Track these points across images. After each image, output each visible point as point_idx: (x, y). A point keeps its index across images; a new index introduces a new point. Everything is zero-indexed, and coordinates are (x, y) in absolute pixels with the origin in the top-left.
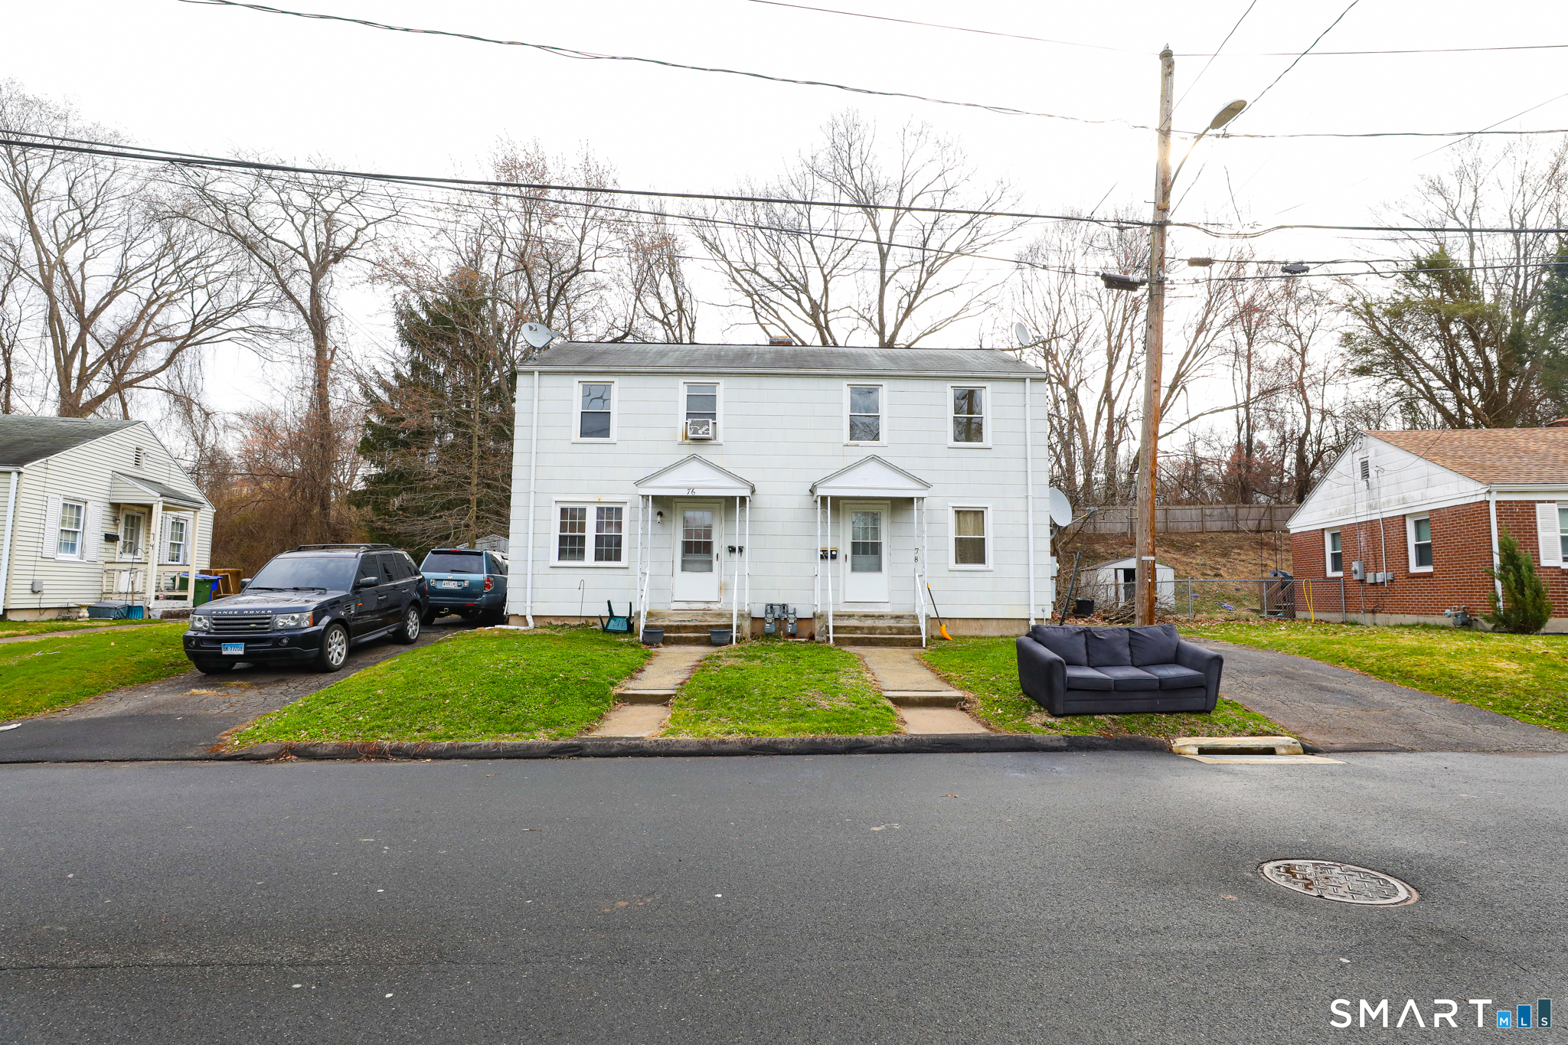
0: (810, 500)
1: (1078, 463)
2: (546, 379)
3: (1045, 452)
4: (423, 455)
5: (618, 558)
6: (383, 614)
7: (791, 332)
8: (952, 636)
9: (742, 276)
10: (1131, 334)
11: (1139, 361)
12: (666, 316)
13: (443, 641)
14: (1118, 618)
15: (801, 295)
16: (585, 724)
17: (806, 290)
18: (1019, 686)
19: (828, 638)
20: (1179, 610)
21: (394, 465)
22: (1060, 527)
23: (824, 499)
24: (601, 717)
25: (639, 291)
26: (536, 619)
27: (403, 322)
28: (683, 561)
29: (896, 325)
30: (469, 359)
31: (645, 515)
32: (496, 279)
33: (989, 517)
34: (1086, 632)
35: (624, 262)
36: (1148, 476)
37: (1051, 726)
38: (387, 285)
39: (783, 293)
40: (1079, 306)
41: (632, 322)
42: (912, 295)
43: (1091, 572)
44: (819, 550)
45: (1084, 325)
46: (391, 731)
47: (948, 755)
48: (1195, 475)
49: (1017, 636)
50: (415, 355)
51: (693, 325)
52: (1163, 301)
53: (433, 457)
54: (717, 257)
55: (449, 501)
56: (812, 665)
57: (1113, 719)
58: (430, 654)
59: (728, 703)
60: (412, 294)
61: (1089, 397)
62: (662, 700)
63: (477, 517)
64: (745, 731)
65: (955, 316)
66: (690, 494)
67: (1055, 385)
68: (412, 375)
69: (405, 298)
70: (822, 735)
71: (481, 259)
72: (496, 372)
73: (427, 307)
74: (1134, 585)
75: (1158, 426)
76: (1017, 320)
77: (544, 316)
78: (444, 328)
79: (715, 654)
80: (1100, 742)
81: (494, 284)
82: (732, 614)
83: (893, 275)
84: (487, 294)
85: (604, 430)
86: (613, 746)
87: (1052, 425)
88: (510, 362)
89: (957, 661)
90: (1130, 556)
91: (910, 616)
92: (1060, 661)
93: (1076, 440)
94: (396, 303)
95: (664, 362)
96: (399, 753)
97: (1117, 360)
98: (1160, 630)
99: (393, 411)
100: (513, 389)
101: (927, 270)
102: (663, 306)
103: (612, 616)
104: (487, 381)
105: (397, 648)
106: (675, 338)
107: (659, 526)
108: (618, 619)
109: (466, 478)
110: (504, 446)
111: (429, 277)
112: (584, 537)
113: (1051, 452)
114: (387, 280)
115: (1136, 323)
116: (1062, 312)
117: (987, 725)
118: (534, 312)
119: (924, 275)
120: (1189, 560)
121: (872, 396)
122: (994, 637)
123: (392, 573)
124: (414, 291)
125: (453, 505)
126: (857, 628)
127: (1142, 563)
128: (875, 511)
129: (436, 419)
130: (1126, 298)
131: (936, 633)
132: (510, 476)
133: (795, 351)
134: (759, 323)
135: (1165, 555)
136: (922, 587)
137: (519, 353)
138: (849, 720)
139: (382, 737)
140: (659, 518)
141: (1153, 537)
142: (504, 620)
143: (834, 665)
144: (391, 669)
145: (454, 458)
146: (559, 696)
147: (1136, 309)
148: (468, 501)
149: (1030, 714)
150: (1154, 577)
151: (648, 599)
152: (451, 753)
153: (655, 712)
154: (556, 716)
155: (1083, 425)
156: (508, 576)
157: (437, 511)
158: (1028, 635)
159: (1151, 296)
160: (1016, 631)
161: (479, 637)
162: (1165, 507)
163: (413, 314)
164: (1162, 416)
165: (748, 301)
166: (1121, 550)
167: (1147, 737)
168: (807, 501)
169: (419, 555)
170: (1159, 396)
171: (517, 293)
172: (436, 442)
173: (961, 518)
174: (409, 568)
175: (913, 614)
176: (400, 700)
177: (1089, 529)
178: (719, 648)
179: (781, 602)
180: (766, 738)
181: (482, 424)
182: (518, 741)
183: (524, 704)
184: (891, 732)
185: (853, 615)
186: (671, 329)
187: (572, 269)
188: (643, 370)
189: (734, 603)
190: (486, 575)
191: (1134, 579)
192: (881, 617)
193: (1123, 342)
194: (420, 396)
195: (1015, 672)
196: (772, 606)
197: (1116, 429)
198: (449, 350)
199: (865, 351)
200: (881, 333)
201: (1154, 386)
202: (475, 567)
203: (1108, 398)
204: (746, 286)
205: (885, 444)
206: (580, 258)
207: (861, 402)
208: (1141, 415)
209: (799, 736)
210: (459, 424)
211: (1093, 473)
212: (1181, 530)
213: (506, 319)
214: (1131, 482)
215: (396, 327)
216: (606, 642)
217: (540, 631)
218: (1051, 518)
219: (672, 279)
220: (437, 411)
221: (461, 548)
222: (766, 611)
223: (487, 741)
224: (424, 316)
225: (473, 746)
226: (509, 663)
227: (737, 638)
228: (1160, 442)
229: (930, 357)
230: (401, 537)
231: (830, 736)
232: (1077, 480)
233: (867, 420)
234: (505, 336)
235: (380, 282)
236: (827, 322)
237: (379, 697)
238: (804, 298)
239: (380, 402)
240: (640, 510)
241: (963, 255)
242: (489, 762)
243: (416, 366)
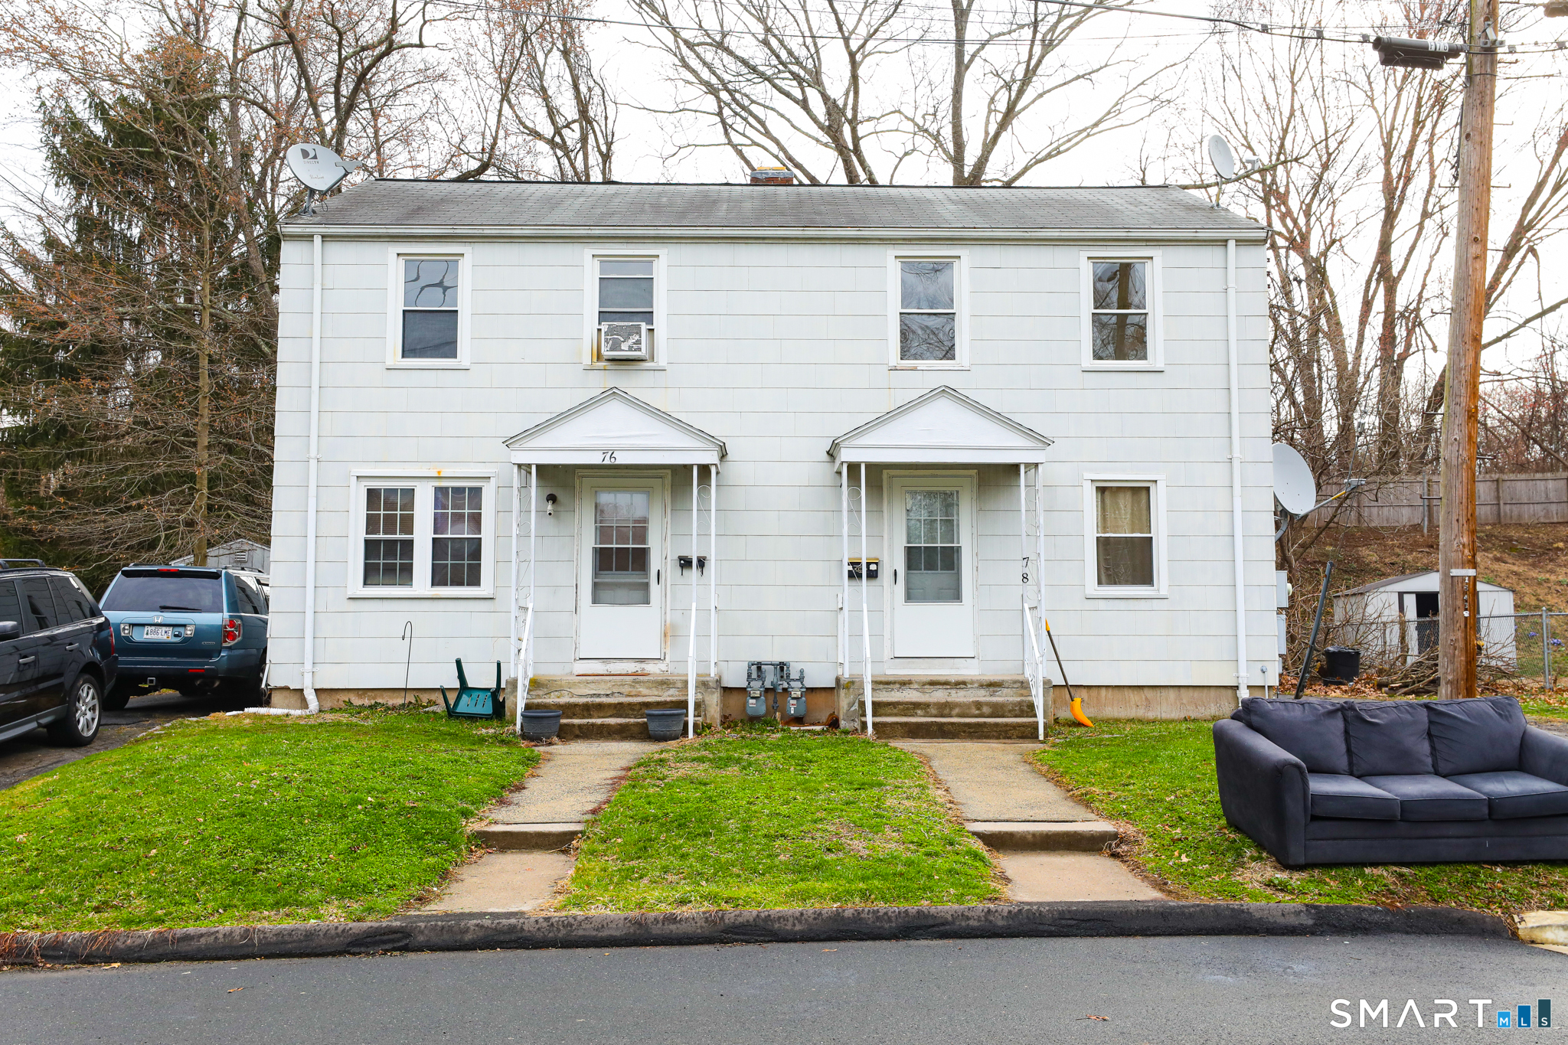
0: (828, 470)
1: (1326, 396)
2: (336, 250)
3: (1264, 377)
4: (104, 392)
5: (475, 580)
6: (28, 690)
7: (791, 159)
8: (1094, 720)
9: (698, 56)
10: (1430, 152)
11: (1444, 202)
12: (558, 131)
13: (145, 739)
14: (1405, 685)
15: (808, 90)
16: (415, 889)
17: (817, 81)
18: (1221, 812)
19: (864, 725)
20: (1523, 670)
21: (47, 411)
22: (1292, 516)
23: (853, 468)
24: (445, 875)
25: (507, 83)
26: (323, 696)
27: (58, 140)
28: (595, 586)
29: (985, 144)
30: (188, 212)
31: (524, 500)
32: (237, 62)
33: (1159, 499)
34: (1345, 711)
35: (478, 28)
36: (1462, 418)
37: (1282, 888)
38: (24, 68)
39: (775, 86)
40: (1331, 101)
41: (495, 143)
42: (1015, 87)
43: (1353, 600)
44: (846, 561)
45: (1338, 137)
46: (43, 912)
47: (1090, 941)
48: (1554, 415)
49: (1214, 718)
50: (84, 202)
51: (609, 149)
52: (1493, 86)
53: (124, 395)
54: (652, 19)
55: (156, 479)
56: (835, 774)
57: (1401, 875)
58: (121, 764)
59: (680, 847)
60: (74, 88)
61: (1348, 272)
62: (559, 843)
63: (210, 508)
64: (712, 898)
65: (1096, 125)
66: (607, 462)
67: (1282, 252)
68: (78, 241)
69: (60, 95)
70: (853, 906)
71: (206, 22)
72: (241, 236)
73: (104, 112)
74: (1436, 623)
75: (1480, 324)
76: (1211, 131)
77: (329, 131)
78: (138, 153)
79: (656, 756)
80: (1376, 917)
81: (232, 69)
82: (686, 682)
83: (978, 51)
84: (220, 89)
85: (448, 343)
86: (467, 930)
87: (1277, 326)
88: (266, 217)
89: (1101, 765)
90: (1427, 569)
91: (1015, 682)
92: (1297, 766)
93: (1323, 352)
94: (43, 104)
95: (555, 217)
96: (59, 954)
97: (1401, 202)
98: (1487, 707)
99: (43, 309)
100: (274, 268)
101: (1043, 41)
102: (552, 113)
103: (464, 688)
104: (224, 253)
105: (54, 755)
106: (576, 173)
107: (550, 519)
108: (475, 694)
109: (187, 434)
110: (258, 374)
111: (105, 55)
112: (411, 542)
113: (1275, 376)
114: (23, 59)
115: (1439, 130)
116: (1298, 113)
117: (1161, 885)
118: (310, 122)
119: (1038, 50)
120: (1543, 576)
121: (942, 278)
122: (1172, 721)
123: (46, 612)
124: (77, 81)
125: (162, 485)
126: (916, 705)
127: (1451, 582)
128: (948, 490)
129: (127, 324)
130: (1421, 84)
131: (1064, 714)
132: (271, 430)
133: (799, 194)
134: (730, 143)
135: (1496, 566)
136: (1037, 628)
137: (283, 200)
138: (906, 877)
139: (26, 923)
140: (550, 507)
141: (1473, 532)
142: (262, 698)
143: (874, 774)
144: (43, 794)
145: (163, 398)
146: (366, 839)
147: (1440, 103)
148: (192, 478)
149: (1242, 865)
150: (1475, 607)
151: (531, 656)
152: (161, 950)
153: (547, 865)
154: (360, 875)
155: (1336, 325)
156: (270, 617)
157: (132, 497)
158: (1233, 718)
159: (1470, 77)
160: (1212, 710)
161: (215, 730)
162: (1495, 476)
163: (77, 125)
164: (1489, 306)
165: (710, 104)
166: (1410, 558)
167: (1467, 908)
168: (823, 472)
169: (98, 580)
170: (1484, 268)
171: (278, 86)
172: (129, 368)
173: (1108, 501)
174: (79, 604)
175: (1020, 678)
176: (62, 852)
177: (1349, 520)
178: (662, 745)
179: (777, 659)
180: (750, 912)
181: (217, 332)
182: (288, 924)
183: (299, 855)
184: (981, 898)
185: (910, 682)
186: (567, 155)
187: (380, 43)
188: (517, 232)
189: (690, 660)
190: (226, 615)
191: (1436, 612)
192: (960, 684)
193: (1413, 167)
194: (96, 280)
195: (1211, 784)
196: (759, 666)
197: (1400, 332)
198: (149, 193)
199: (928, 194)
200: (957, 160)
201: (1474, 249)
202: (207, 600)
203: (1385, 274)
204: (705, 74)
205: (966, 365)
206: (394, 21)
207: (920, 289)
208: (1449, 305)
209: (811, 907)
210: (171, 334)
211: (1356, 415)
212: (1526, 519)
213: (257, 137)
214: (1428, 429)
215: (45, 150)
216: (454, 736)
217: (329, 717)
218: (1276, 500)
219: (568, 61)
220: (128, 309)
221: (178, 564)
222: (749, 675)
223: (229, 925)
224: (98, 129)
225: (202, 935)
226: (272, 778)
227: (695, 725)
228: (1485, 354)
229: (1048, 203)
230: (63, 546)
231: (868, 906)
232: (1326, 429)
233: (932, 322)
234: (256, 169)
235: (9, 61)
236: (856, 139)
237: (19, 847)
238: (814, 97)
239: (17, 291)
240: (515, 492)
241: (1109, 9)
242: (233, 966)
243: (86, 225)
